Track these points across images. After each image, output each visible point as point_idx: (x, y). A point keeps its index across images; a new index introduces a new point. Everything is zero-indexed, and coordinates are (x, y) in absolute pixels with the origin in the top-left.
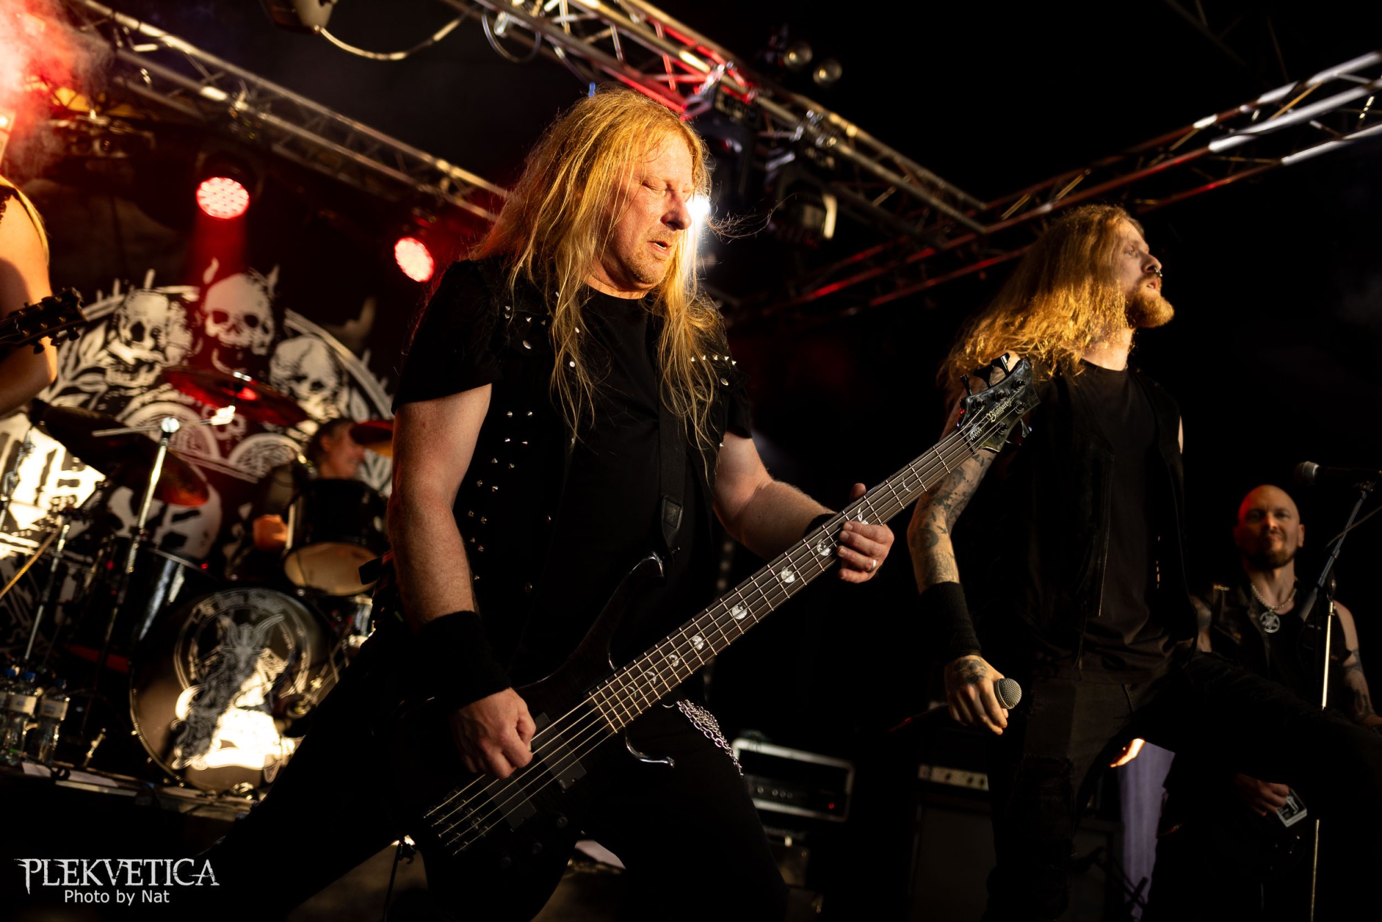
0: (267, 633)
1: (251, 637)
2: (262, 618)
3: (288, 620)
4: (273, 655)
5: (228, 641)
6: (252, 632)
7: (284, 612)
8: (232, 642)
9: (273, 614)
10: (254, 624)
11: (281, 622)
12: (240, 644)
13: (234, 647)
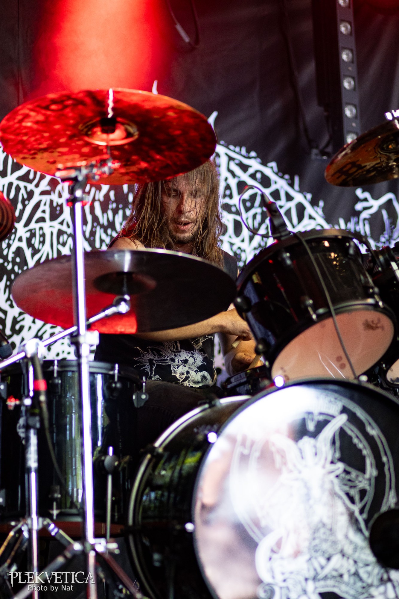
0: (333, 442)
1: (316, 454)
2: (321, 425)
3: (353, 419)
4: (349, 469)
5: (290, 466)
6: (315, 446)
7: (344, 410)
8: (295, 466)
9: (334, 417)
10: (315, 435)
11: (344, 424)
12: (306, 466)
13: (300, 472)
